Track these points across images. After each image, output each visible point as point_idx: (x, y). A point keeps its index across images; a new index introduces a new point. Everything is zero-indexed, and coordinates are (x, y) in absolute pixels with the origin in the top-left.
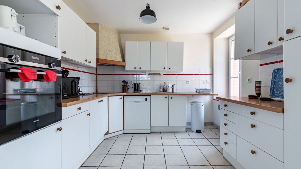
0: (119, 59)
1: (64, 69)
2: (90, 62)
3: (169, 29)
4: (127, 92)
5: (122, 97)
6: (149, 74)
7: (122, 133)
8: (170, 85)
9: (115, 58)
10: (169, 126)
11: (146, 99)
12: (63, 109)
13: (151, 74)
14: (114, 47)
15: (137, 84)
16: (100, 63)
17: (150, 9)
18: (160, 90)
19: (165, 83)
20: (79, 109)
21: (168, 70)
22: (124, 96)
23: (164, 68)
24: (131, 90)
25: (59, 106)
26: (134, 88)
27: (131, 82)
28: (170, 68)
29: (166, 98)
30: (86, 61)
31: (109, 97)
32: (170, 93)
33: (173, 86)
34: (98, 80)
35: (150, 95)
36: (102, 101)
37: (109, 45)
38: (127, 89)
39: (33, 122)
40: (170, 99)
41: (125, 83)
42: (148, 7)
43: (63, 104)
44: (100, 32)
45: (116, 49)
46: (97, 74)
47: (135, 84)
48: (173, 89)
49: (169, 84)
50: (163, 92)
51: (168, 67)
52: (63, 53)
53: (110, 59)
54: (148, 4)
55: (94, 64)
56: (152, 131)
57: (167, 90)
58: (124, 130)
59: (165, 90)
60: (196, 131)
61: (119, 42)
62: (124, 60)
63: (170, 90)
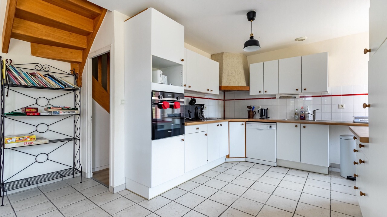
0: (243, 84)
1: (193, 98)
2: (212, 91)
3: (304, 39)
4: (253, 118)
5: (244, 123)
6: (280, 98)
7: (245, 160)
8: (310, 112)
9: (239, 83)
10: (302, 162)
11: (271, 127)
12: (186, 127)
13: (282, 97)
14: (238, 72)
15: (265, 110)
16: (224, 90)
17: (254, 38)
18: (296, 117)
19: (302, 108)
20: (198, 129)
21: (303, 91)
22: (247, 123)
23: (297, 90)
24: (258, 116)
25: (183, 125)
26: (261, 114)
27: (259, 107)
28: (305, 89)
29: (296, 126)
30: (208, 90)
31: (230, 122)
32: (310, 121)
33: (314, 112)
34: (225, 105)
35: (276, 123)
36: (221, 125)
37: (232, 70)
38: (253, 115)
39: (169, 132)
40: (302, 128)
41: (250, 109)
42: (252, 37)
43: (185, 123)
44: (223, 61)
45: (240, 74)
46: (224, 100)
47: (262, 110)
48: (314, 116)
49: (309, 109)
50: (300, 119)
51: (303, 88)
52: (189, 87)
53: (233, 85)
54: (252, 34)
55: (217, 91)
56: (278, 165)
57: (306, 117)
58: (246, 157)
59: (302, 117)
60: (348, 176)
61: (243, 66)
62: (248, 84)
63: (310, 118)
